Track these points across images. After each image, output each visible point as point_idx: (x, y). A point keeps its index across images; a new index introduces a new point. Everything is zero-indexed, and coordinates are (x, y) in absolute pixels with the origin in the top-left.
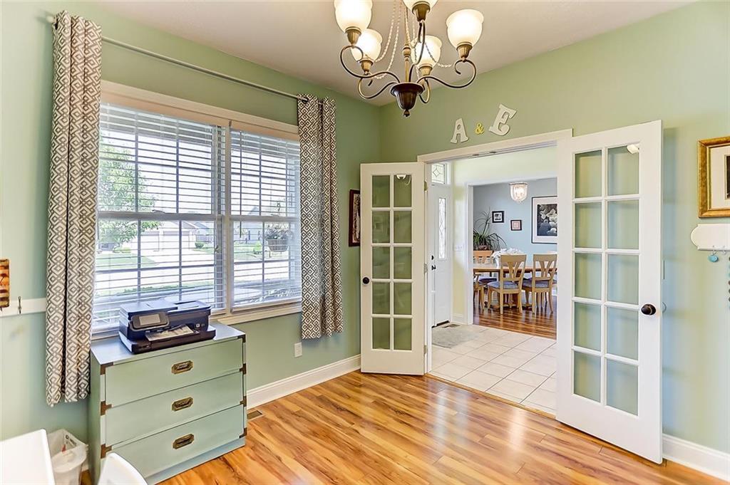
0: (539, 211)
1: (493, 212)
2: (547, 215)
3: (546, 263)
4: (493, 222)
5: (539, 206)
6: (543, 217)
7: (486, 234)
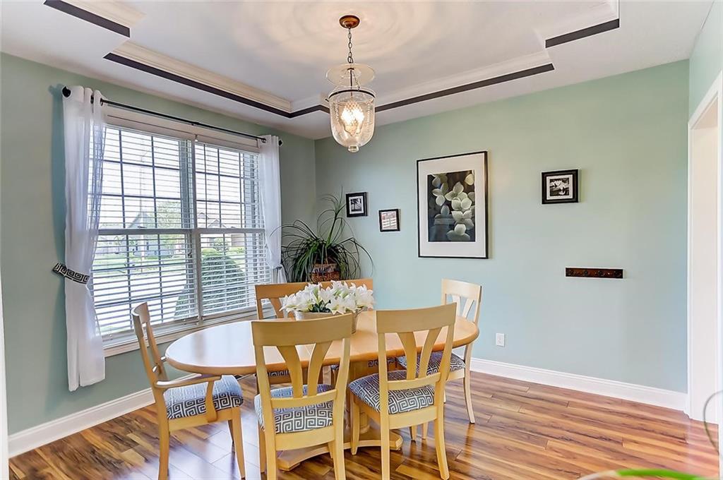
0: (431, 187)
1: (348, 196)
2: (448, 197)
3: (421, 338)
4: (349, 215)
5: (430, 178)
6: (440, 201)
7: (336, 240)
